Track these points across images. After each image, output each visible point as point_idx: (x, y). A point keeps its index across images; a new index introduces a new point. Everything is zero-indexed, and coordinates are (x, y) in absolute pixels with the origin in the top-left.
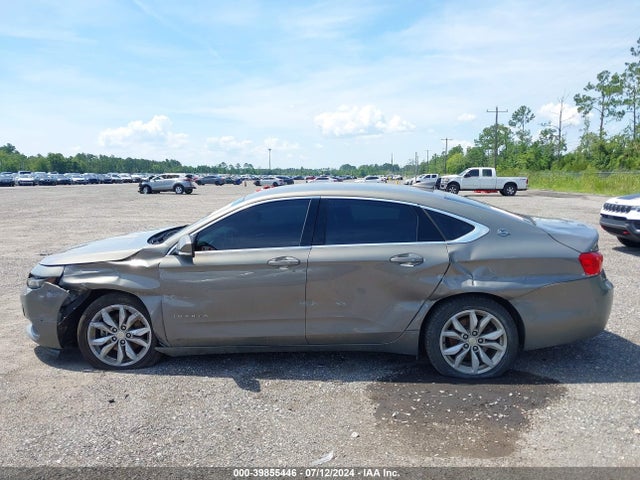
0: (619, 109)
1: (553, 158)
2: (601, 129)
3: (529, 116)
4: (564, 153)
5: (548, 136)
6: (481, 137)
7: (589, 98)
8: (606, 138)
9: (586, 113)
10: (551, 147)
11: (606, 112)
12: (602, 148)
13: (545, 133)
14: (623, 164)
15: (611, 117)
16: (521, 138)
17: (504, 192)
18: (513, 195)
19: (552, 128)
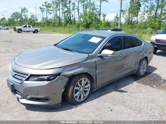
0: (50, 12)
1: (35, 23)
2: (47, 16)
3: (27, 11)
4: (38, 22)
5: (33, 17)
6: (12, 15)
7: (43, 8)
8: (48, 19)
9: (43, 12)
10: (34, 20)
11: (48, 13)
12: (48, 21)
13: (32, 16)
14: (53, 25)
15: (49, 14)
16: (25, 17)
17: (34, 32)
18: (37, 33)
19: (34, 15)
